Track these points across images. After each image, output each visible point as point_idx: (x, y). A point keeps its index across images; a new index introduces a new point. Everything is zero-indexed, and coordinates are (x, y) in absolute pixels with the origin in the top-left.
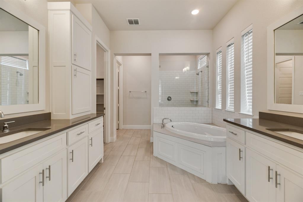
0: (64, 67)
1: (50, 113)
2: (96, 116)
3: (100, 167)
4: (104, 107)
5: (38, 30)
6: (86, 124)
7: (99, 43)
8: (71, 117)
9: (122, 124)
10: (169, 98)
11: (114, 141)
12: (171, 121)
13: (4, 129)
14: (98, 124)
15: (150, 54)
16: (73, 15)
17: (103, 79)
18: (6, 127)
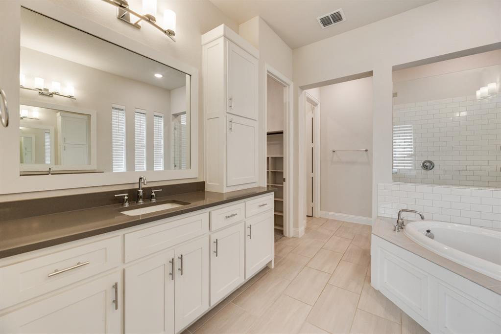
0: (217, 119)
1: (204, 182)
2: (266, 190)
3: (266, 275)
4: (284, 178)
5: (191, 75)
6: (241, 203)
7: (271, 73)
8: (226, 190)
9: (319, 209)
10: (428, 164)
11: (300, 237)
12: (423, 218)
13: (151, 198)
14: (264, 205)
15: (370, 74)
16: (227, 42)
17: (282, 133)
18: (153, 195)
